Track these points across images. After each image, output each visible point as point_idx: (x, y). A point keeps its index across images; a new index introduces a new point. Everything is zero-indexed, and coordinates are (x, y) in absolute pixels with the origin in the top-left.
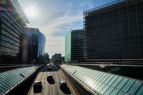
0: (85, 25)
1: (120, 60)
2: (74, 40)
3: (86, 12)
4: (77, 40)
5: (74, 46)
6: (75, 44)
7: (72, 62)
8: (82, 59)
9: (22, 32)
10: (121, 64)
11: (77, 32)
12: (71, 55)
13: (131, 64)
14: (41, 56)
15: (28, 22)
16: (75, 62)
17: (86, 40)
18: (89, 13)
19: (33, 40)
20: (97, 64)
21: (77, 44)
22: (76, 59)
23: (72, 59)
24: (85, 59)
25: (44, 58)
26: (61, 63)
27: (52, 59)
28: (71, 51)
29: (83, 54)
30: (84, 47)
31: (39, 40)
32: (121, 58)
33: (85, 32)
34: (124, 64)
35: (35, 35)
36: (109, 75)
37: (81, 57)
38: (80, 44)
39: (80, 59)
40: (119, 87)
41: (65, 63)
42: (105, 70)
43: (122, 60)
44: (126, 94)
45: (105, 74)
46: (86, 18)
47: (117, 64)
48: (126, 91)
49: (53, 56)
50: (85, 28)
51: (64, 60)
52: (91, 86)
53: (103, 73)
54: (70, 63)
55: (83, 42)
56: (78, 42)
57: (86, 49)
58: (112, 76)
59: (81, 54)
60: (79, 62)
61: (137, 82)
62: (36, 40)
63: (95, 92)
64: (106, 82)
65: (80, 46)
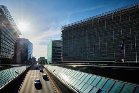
0: (62, 37)
1: (86, 62)
2: (54, 48)
3: (63, 27)
4: (56, 48)
5: (54, 52)
6: (55, 51)
7: (52, 63)
8: (59, 61)
9: (16, 41)
10: (87, 65)
11: (56, 42)
12: (52, 58)
13: (94, 65)
14: (30, 59)
15: (20, 34)
16: (55, 63)
17: (63, 48)
18: (65, 28)
19: (24, 47)
20: (70, 64)
21: (56, 50)
22: (55, 61)
23: (52, 61)
24: (62, 61)
25: (32, 60)
26: (44, 64)
27: (38, 61)
28: (52, 55)
29: (60, 58)
30: (61, 53)
31: (28, 47)
32: (87, 61)
33: (62, 42)
34: (89, 65)
35: (26, 44)
36: (78, 72)
37: (59, 59)
38: (58, 50)
39: (58, 61)
40: (85, 81)
41: (47, 64)
42: (76, 69)
43: (88, 62)
44: (90, 85)
45: (76, 72)
46: (63, 32)
47: (84, 64)
48: (90, 84)
49: (39, 59)
50: (62, 39)
51: (47, 62)
52: (65, 80)
53: (74, 71)
54: (51, 64)
55: (60, 49)
56: (57, 49)
57: (62, 54)
58: (81, 73)
59: (59, 58)
60: (57, 63)
61: (98, 77)
62: (26, 47)
63: (69, 85)
64: (76, 78)
65: (58, 52)
